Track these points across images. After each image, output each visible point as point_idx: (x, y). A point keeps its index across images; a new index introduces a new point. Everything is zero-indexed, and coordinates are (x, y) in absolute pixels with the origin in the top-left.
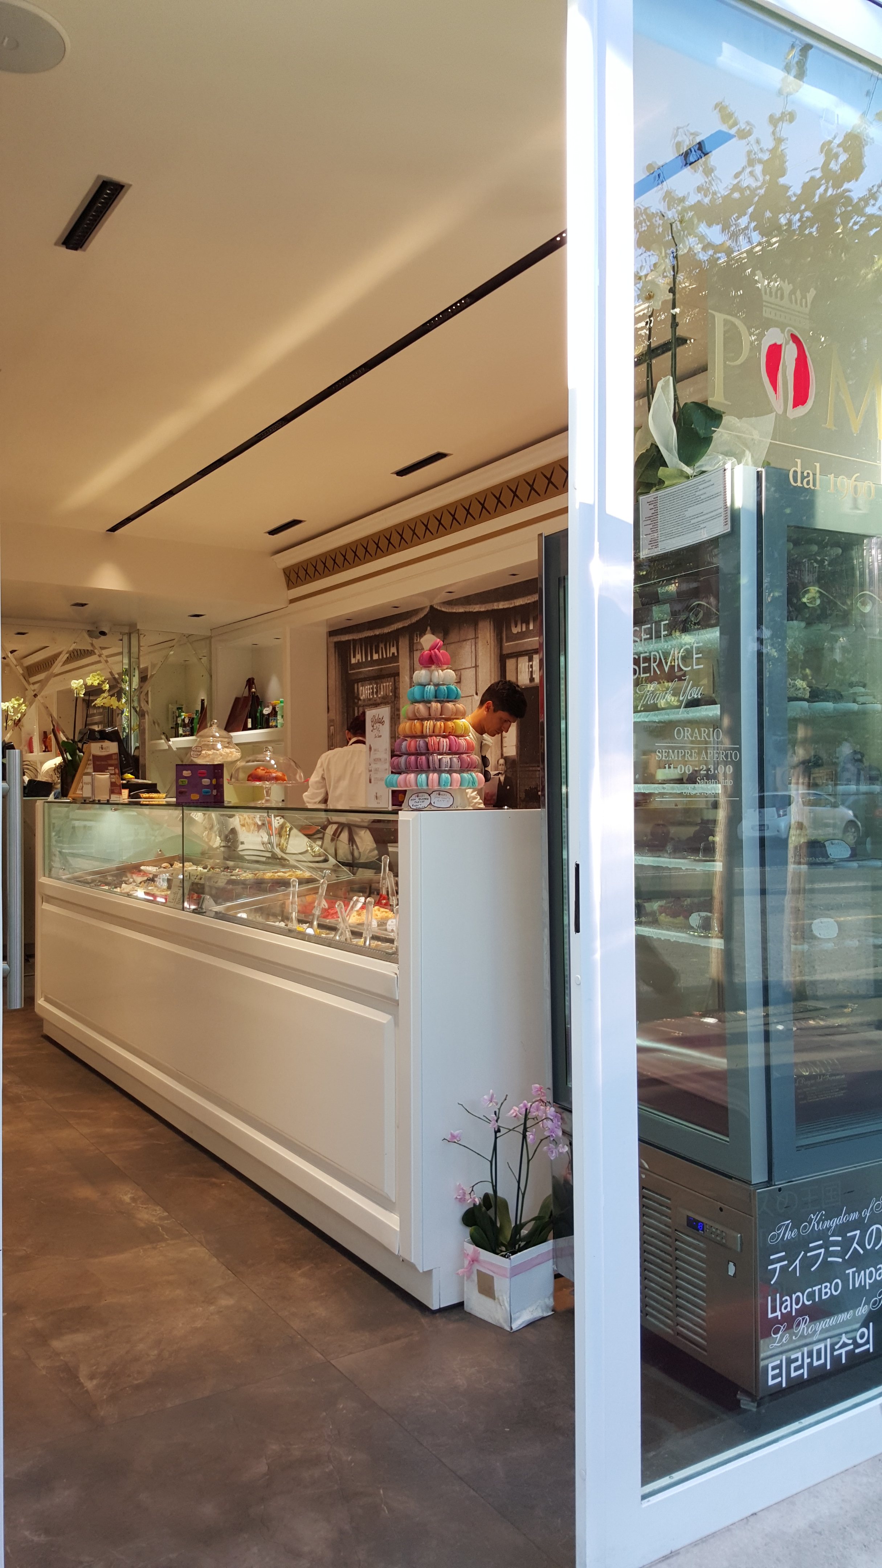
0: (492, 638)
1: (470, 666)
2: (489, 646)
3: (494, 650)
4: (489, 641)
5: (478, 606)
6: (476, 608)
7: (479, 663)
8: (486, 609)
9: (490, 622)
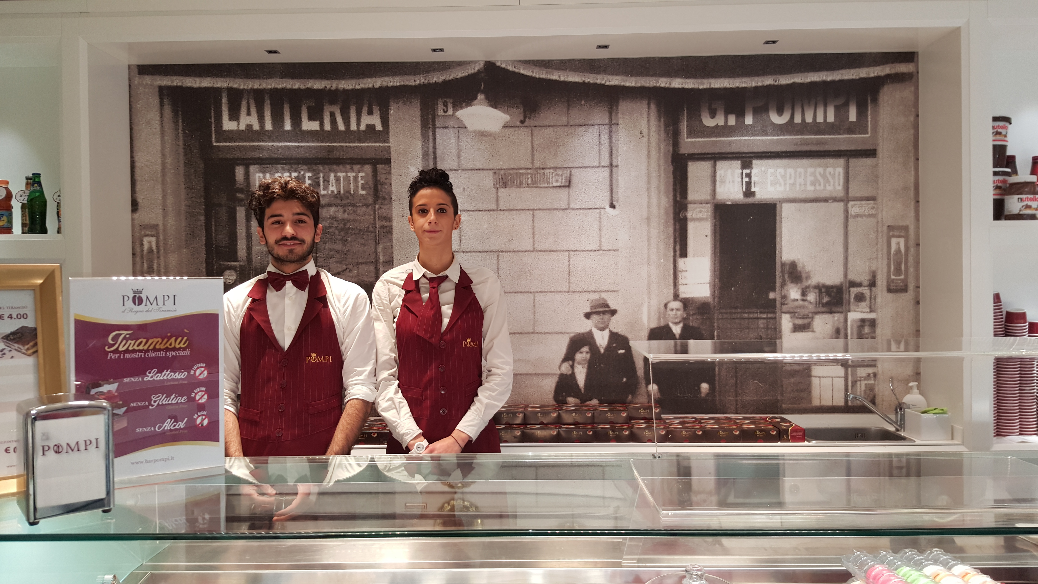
0: (653, 129)
1: (596, 164)
2: (645, 140)
3: (659, 145)
4: (645, 132)
5: (617, 77)
6: (615, 81)
7: (620, 160)
8: (639, 85)
9: (649, 104)
